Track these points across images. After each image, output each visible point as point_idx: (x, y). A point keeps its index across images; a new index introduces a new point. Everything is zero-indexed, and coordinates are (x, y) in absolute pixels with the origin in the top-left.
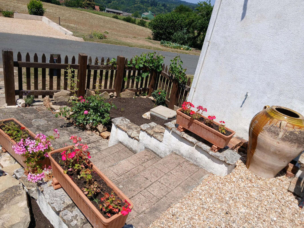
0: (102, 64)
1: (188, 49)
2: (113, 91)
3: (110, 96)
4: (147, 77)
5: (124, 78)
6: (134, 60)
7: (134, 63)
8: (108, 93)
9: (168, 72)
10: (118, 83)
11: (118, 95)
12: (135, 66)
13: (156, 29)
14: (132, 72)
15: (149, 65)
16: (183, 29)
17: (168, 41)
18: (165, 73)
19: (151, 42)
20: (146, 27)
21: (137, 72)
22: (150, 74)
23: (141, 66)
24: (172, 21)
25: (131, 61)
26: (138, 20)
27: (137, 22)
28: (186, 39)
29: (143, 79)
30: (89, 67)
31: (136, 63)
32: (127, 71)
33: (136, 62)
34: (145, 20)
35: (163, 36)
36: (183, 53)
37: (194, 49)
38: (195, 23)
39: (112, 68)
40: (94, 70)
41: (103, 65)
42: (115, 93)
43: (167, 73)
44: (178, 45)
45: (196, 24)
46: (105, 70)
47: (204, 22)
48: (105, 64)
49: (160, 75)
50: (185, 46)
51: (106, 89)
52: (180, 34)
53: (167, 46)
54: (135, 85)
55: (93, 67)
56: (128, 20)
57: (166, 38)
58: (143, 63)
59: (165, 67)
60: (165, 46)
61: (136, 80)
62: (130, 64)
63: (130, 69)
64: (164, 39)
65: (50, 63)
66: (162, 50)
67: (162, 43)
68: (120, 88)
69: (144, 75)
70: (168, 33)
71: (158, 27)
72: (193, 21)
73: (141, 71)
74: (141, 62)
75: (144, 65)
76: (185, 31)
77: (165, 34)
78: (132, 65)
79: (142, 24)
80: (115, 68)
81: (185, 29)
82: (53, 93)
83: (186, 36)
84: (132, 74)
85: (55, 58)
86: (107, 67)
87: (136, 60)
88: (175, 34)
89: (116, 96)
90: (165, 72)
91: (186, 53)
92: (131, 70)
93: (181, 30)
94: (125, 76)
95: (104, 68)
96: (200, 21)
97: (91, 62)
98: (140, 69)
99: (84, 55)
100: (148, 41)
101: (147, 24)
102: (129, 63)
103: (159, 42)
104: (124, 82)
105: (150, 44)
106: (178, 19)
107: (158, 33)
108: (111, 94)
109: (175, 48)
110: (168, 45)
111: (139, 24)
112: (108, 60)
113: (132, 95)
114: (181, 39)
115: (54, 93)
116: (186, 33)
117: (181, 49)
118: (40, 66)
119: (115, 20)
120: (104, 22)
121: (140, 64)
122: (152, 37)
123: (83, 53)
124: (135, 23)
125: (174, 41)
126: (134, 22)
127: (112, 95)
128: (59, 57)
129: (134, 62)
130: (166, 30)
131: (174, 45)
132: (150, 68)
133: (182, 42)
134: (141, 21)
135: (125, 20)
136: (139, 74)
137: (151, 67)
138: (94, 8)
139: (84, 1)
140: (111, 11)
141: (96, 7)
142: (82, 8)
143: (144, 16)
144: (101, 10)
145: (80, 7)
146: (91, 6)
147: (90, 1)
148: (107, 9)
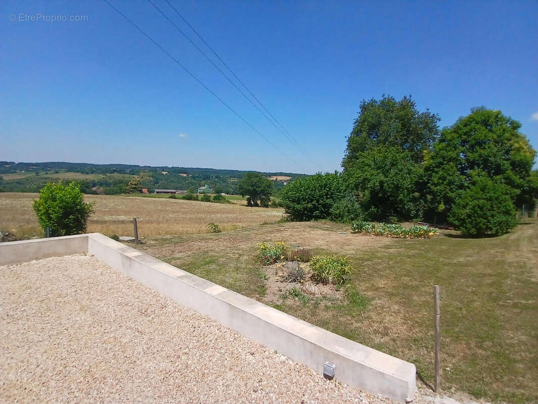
26: (200, 196)
35: (315, 213)
57: (321, 215)
77: (317, 209)
79: (207, 199)
101: (212, 199)
107: (305, 209)
111: (203, 200)
114: (349, 212)
119: (174, 200)
120: (162, 205)
124: (198, 200)
126: (196, 199)
133: (352, 216)
134: (204, 196)
135: (183, 198)
138: (141, 192)
139: (128, 185)
140: (161, 192)
141: (144, 190)
142: (126, 193)
143: (201, 191)
144: (150, 192)
145: (124, 192)
146: (137, 189)
147: (135, 184)
148: (156, 190)
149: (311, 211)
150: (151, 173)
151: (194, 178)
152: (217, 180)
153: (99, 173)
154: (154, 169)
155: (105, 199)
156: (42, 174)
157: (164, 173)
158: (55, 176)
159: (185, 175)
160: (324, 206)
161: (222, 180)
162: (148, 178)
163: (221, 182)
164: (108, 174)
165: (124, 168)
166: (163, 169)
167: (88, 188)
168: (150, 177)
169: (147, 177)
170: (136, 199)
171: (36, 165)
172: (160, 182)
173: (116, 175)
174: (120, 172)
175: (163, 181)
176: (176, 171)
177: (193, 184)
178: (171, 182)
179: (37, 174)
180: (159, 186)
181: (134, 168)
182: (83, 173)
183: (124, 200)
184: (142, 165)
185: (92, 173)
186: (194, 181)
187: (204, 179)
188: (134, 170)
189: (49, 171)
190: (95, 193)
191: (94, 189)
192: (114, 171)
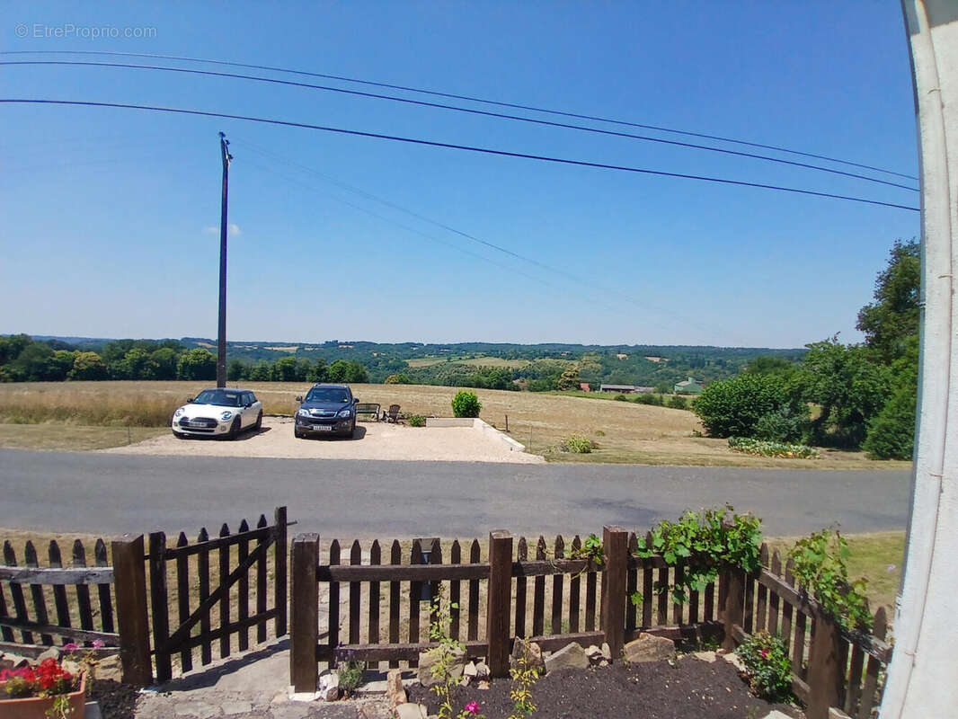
0: (559, 554)
1: (806, 453)
2: (597, 641)
3: (590, 658)
4: (710, 588)
5: (633, 597)
6: (658, 535)
7: (659, 546)
8: (581, 649)
9: (783, 571)
10: (613, 612)
11: (616, 652)
12: (662, 554)
13: (709, 415)
14: (656, 571)
15: (709, 549)
16: (779, 407)
17: (748, 436)
18: (775, 577)
19: (704, 444)
20: (688, 409)
21: (672, 571)
22: (717, 578)
23: (685, 553)
24: (747, 393)
25: (649, 540)
26: (667, 398)
27: (666, 402)
28: (794, 428)
29: (694, 595)
30: (520, 571)
31: (666, 544)
32: (640, 574)
33: (664, 541)
34: (682, 396)
35: (731, 429)
36: (799, 467)
37: (824, 449)
38: (810, 389)
39: (591, 568)
40: (536, 578)
41: (562, 558)
42: (606, 646)
43: (783, 578)
44: (778, 445)
45: (813, 392)
46: (569, 574)
47: (833, 386)
48: (567, 555)
49: (756, 583)
50: (796, 447)
51: (574, 635)
52: (774, 418)
53: (748, 450)
54: (670, 613)
55: (532, 570)
56: (648, 401)
57: (740, 432)
58: (689, 544)
59: (771, 555)
60: (742, 450)
61: (671, 600)
62: (645, 551)
63: (648, 564)
64: (736, 435)
65: (412, 566)
66: (738, 465)
67: (731, 444)
68: (622, 629)
69: (700, 582)
70: (743, 419)
71: (715, 410)
72: (802, 387)
73: (686, 568)
74: (682, 539)
75: (692, 549)
76: (786, 411)
77: (735, 423)
78: (651, 554)
79: (679, 404)
80: (600, 568)
81: (784, 405)
82: (416, 653)
83: (791, 422)
84: (656, 578)
85: (426, 549)
86: (573, 567)
87: (665, 535)
88: (761, 419)
89: (608, 657)
90: (772, 572)
91: (808, 467)
92: (650, 567)
93: (776, 408)
94: (633, 589)
95: (566, 569)
96: (821, 385)
97: (526, 554)
98: (681, 561)
99: (503, 537)
100: (696, 442)
101: (688, 404)
102: (641, 546)
103: (725, 441)
104: (632, 609)
105: (703, 450)
106: (762, 388)
107: (717, 423)
108: (592, 650)
109: (770, 453)
110: (750, 447)
111: (671, 405)
112: (577, 543)
113: (663, 649)
114: (780, 430)
115: (421, 654)
116: (790, 416)
117: (787, 457)
118: (385, 575)
119: (621, 403)
120: (599, 410)
121: (678, 547)
122: (703, 431)
123: (502, 531)
124: (662, 405)
125: (765, 436)
126: (659, 403)
127: (596, 654)
128: (436, 543)
129: (658, 542)
130: (735, 413)
131: (765, 445)
132: (716, 559)
133: (784, 436)
134: (674, 398)
135: (639, 401)
136: (680, 578)
137: (718, 554)
138: (579, 388)
139: (561, 378)
140: (610, 389)
141: (582, 385)
142: (557, 390)
143: (681, 389)
144: (593, 389)
145: (555, 389)
146: (573, 385)
147: (571, 376)
148: (602, 386)
149: (727, 424)
150: (599, 358)
151: (671, 364)
152: (718, 368)
153: (525, 359)
154: (605, 351)
155: (525, 399)
156: (455, 360)
157: (621, 356)
158: (469, 363)
159: (656, 360)
160: (749, 420)
161: (729, 369)
162: (594, 365)
163: (727, 372)
164: (537, 360)
165: (560, 350)
166: (620, 349)
167: (509, 381)
168: (597, 363)
169: (592, 364)
170: (565, 400)
171: (449, 347)
172: (613, 372)
173: (548, 360)
174: (554, 356)
175: (619, 370)
176: (642, 352)
177: (670, 376)
178: (631, 371)
179: (449, 359)
180: (611, 379)
181: (574, 348)
182: (504, 358)
183: (548, 401)
184: (586, 344)
185: (516, 358)
186: (673, 370)
187: (693, 366)
188: (574, 352)
189: (462, 355)
190: (517, 389)
191: (516, 382)
192: (546, 355)
